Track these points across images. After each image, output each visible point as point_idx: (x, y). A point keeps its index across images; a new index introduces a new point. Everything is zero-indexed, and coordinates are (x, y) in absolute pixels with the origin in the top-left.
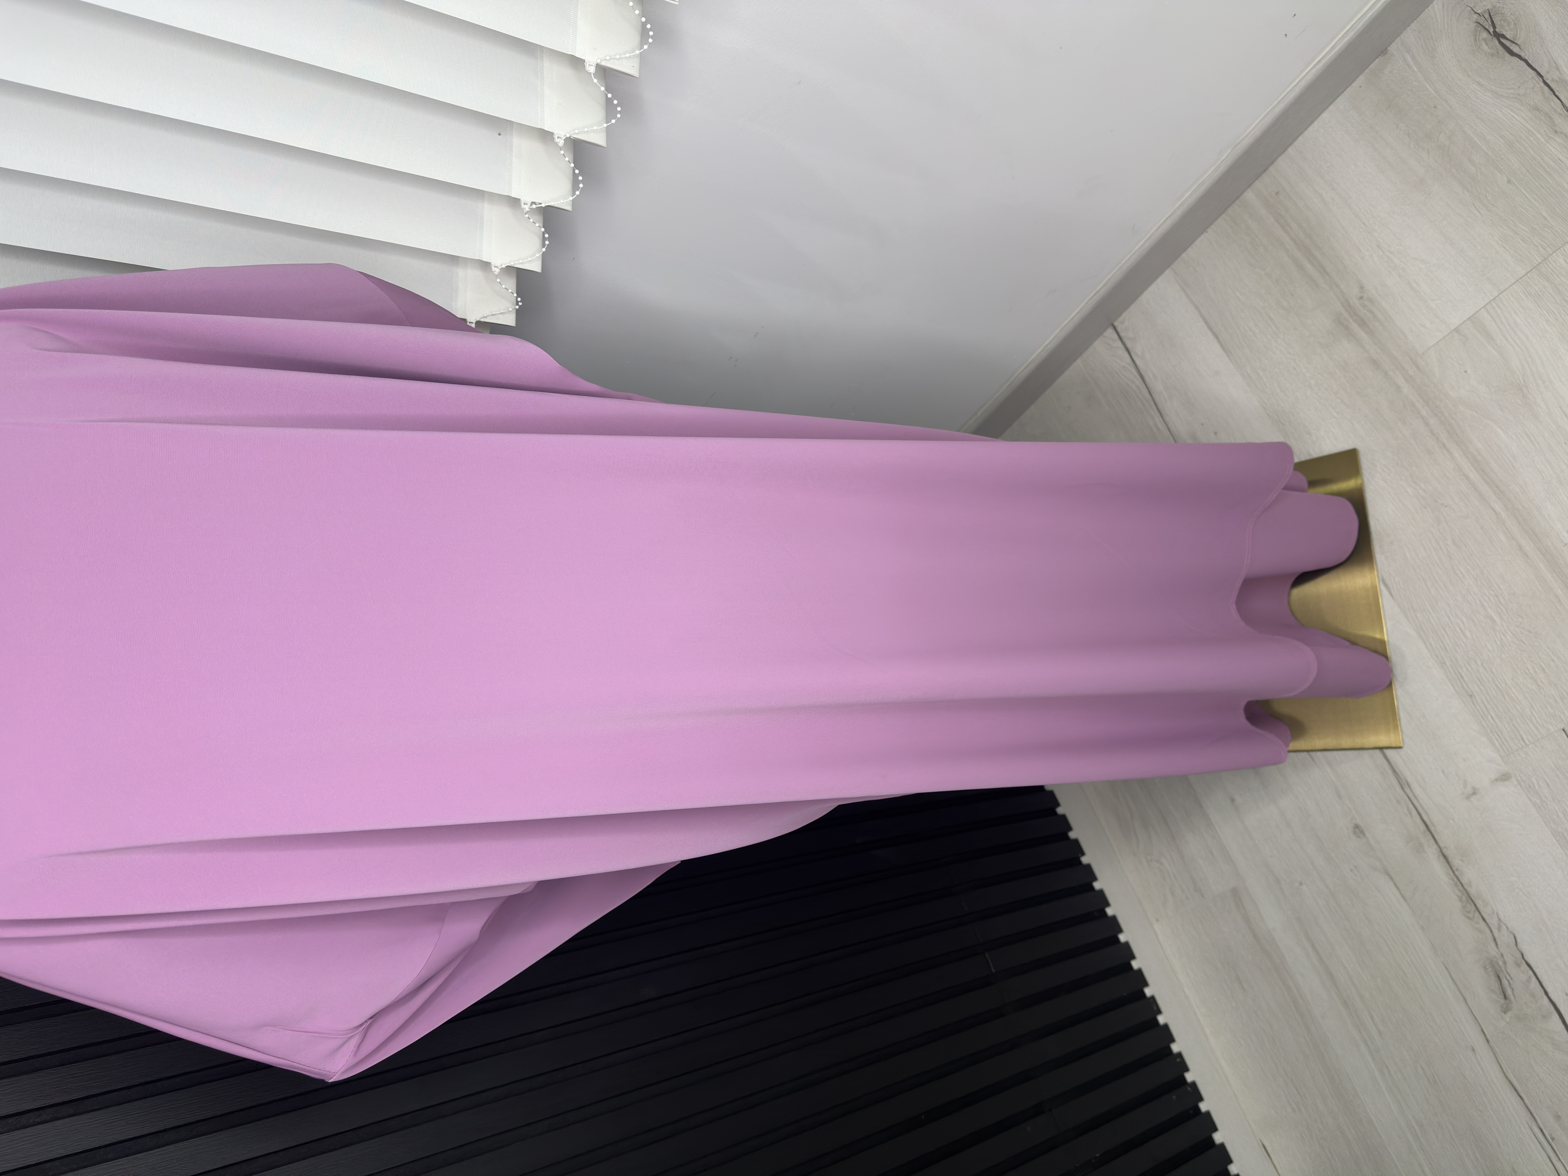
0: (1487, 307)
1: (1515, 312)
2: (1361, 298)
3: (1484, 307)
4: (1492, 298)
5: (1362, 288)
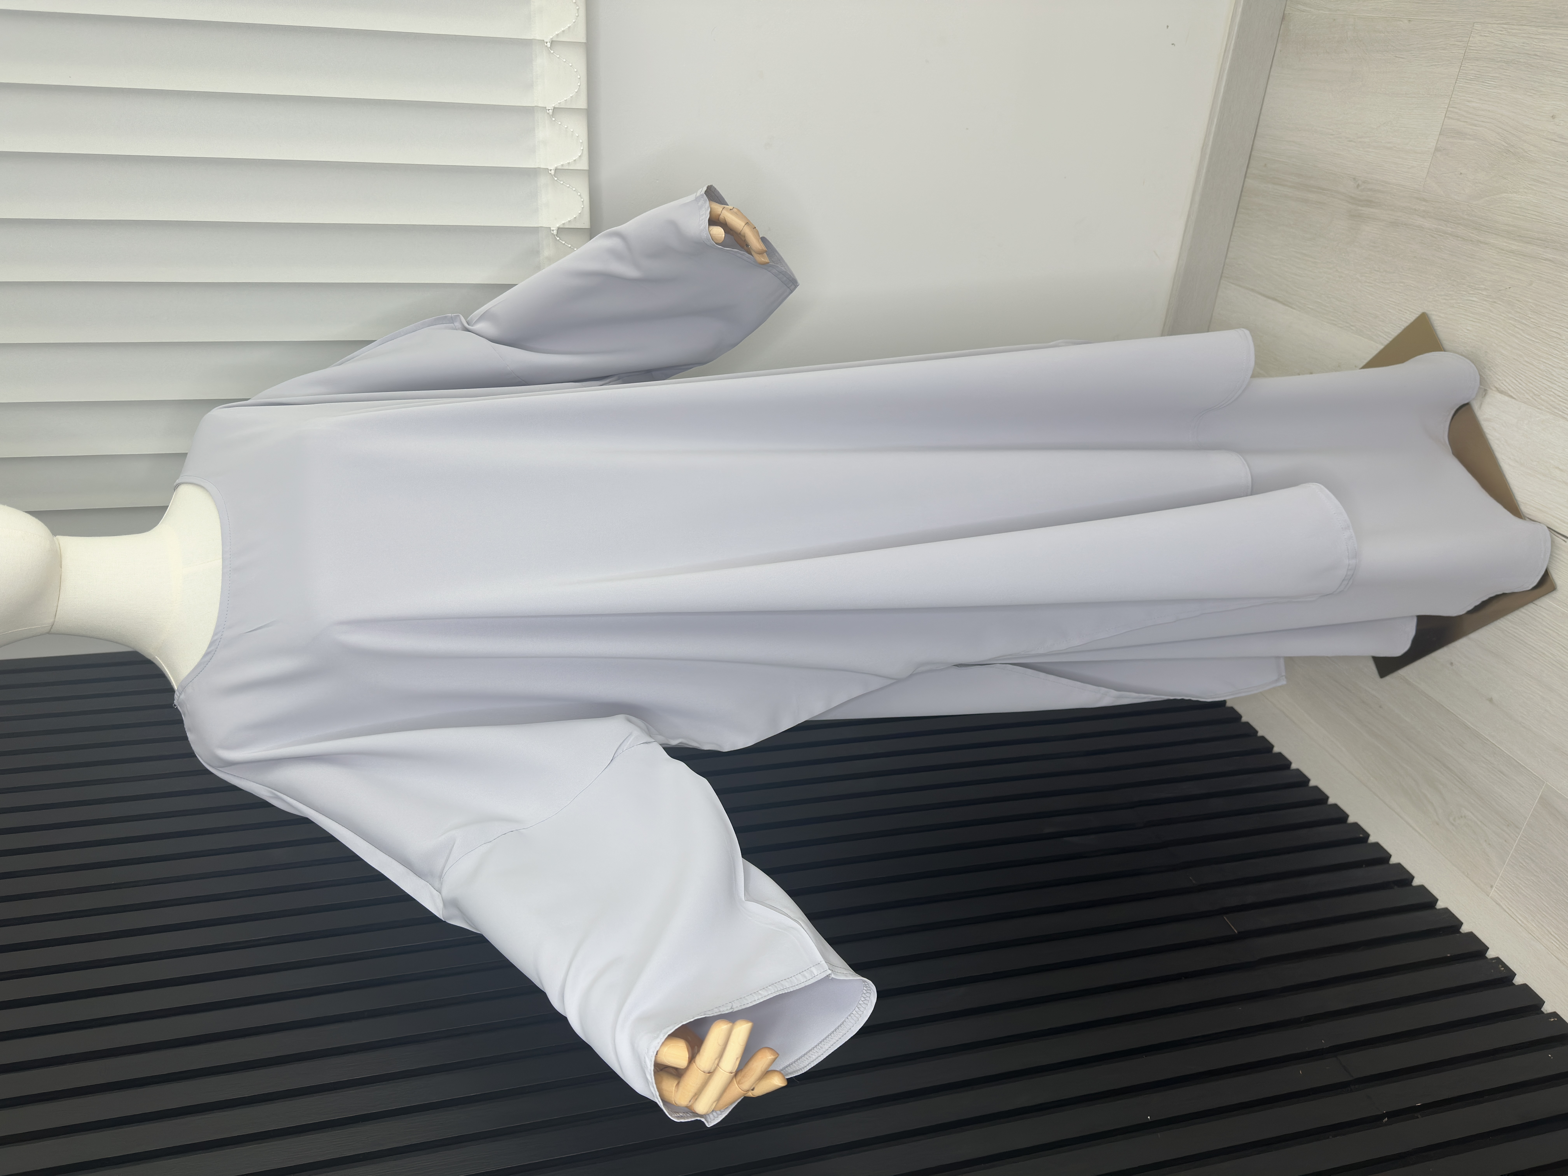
0: (1446, 115)
1: (1469, 101)
2: (1358, 186)
3: (1445, 117)
4: (1446, 107)
5: (1354, 179)
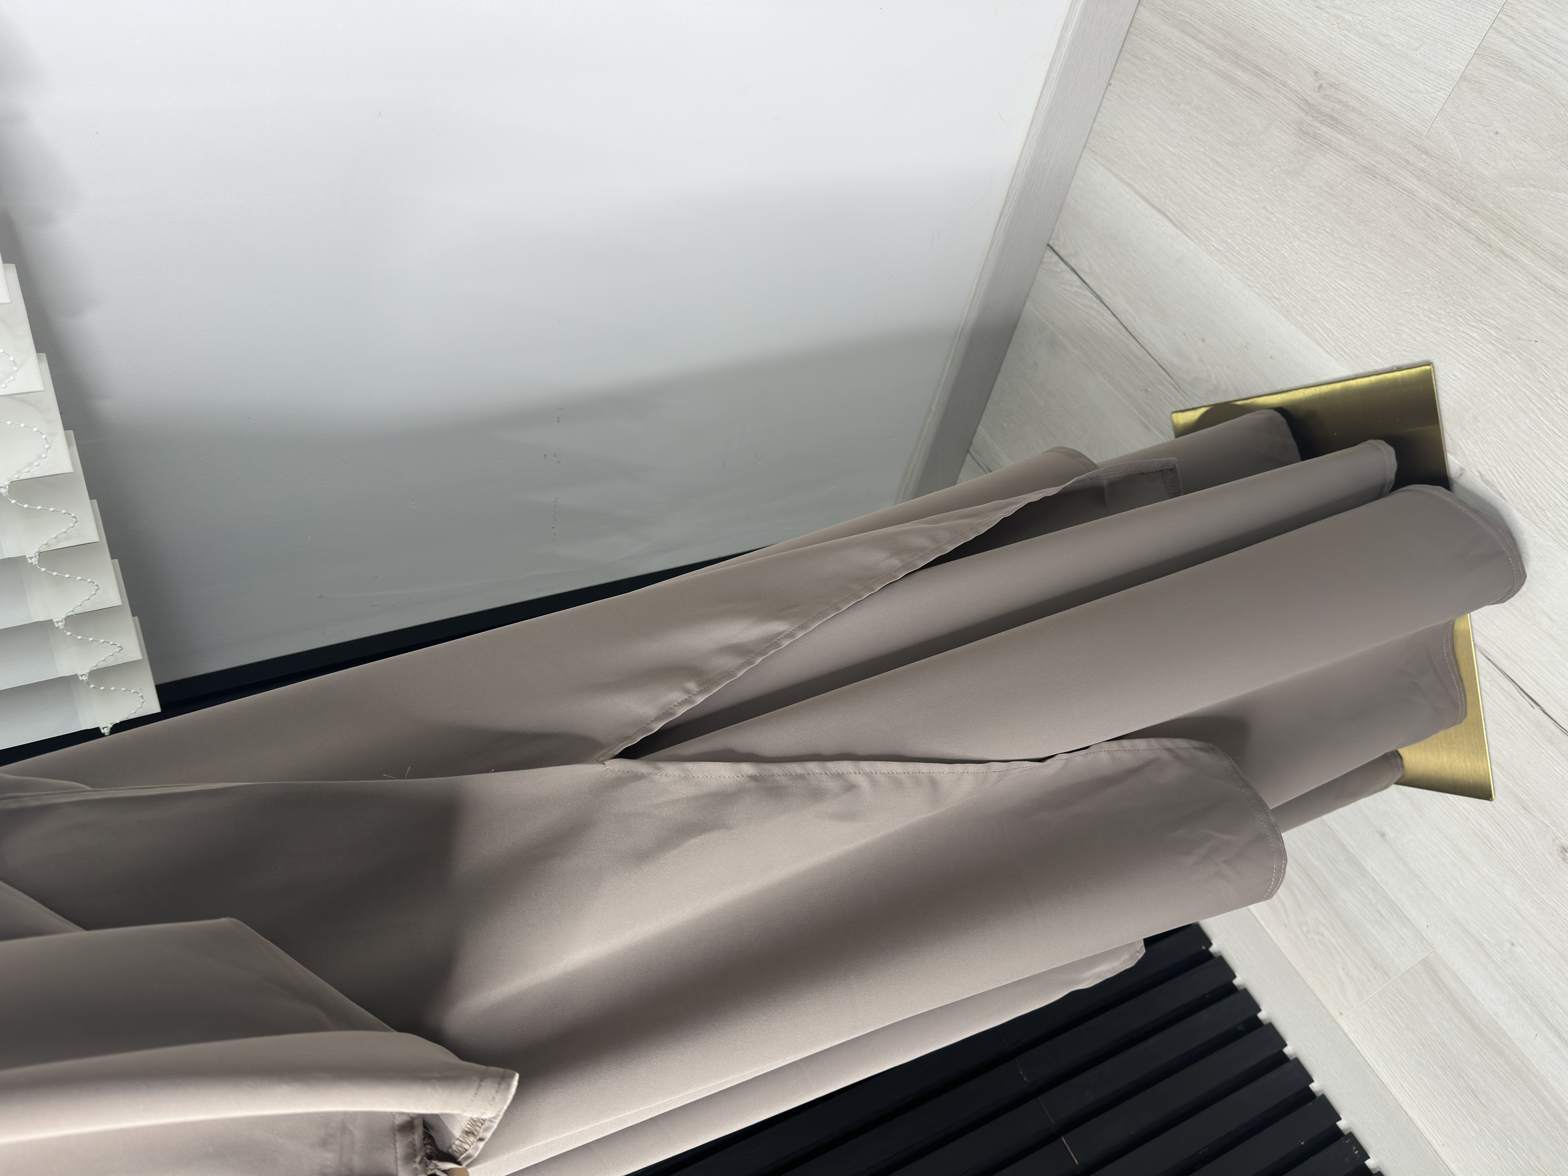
1: (1539, 15)
3: (1491, 27)
4: (1498, 10)
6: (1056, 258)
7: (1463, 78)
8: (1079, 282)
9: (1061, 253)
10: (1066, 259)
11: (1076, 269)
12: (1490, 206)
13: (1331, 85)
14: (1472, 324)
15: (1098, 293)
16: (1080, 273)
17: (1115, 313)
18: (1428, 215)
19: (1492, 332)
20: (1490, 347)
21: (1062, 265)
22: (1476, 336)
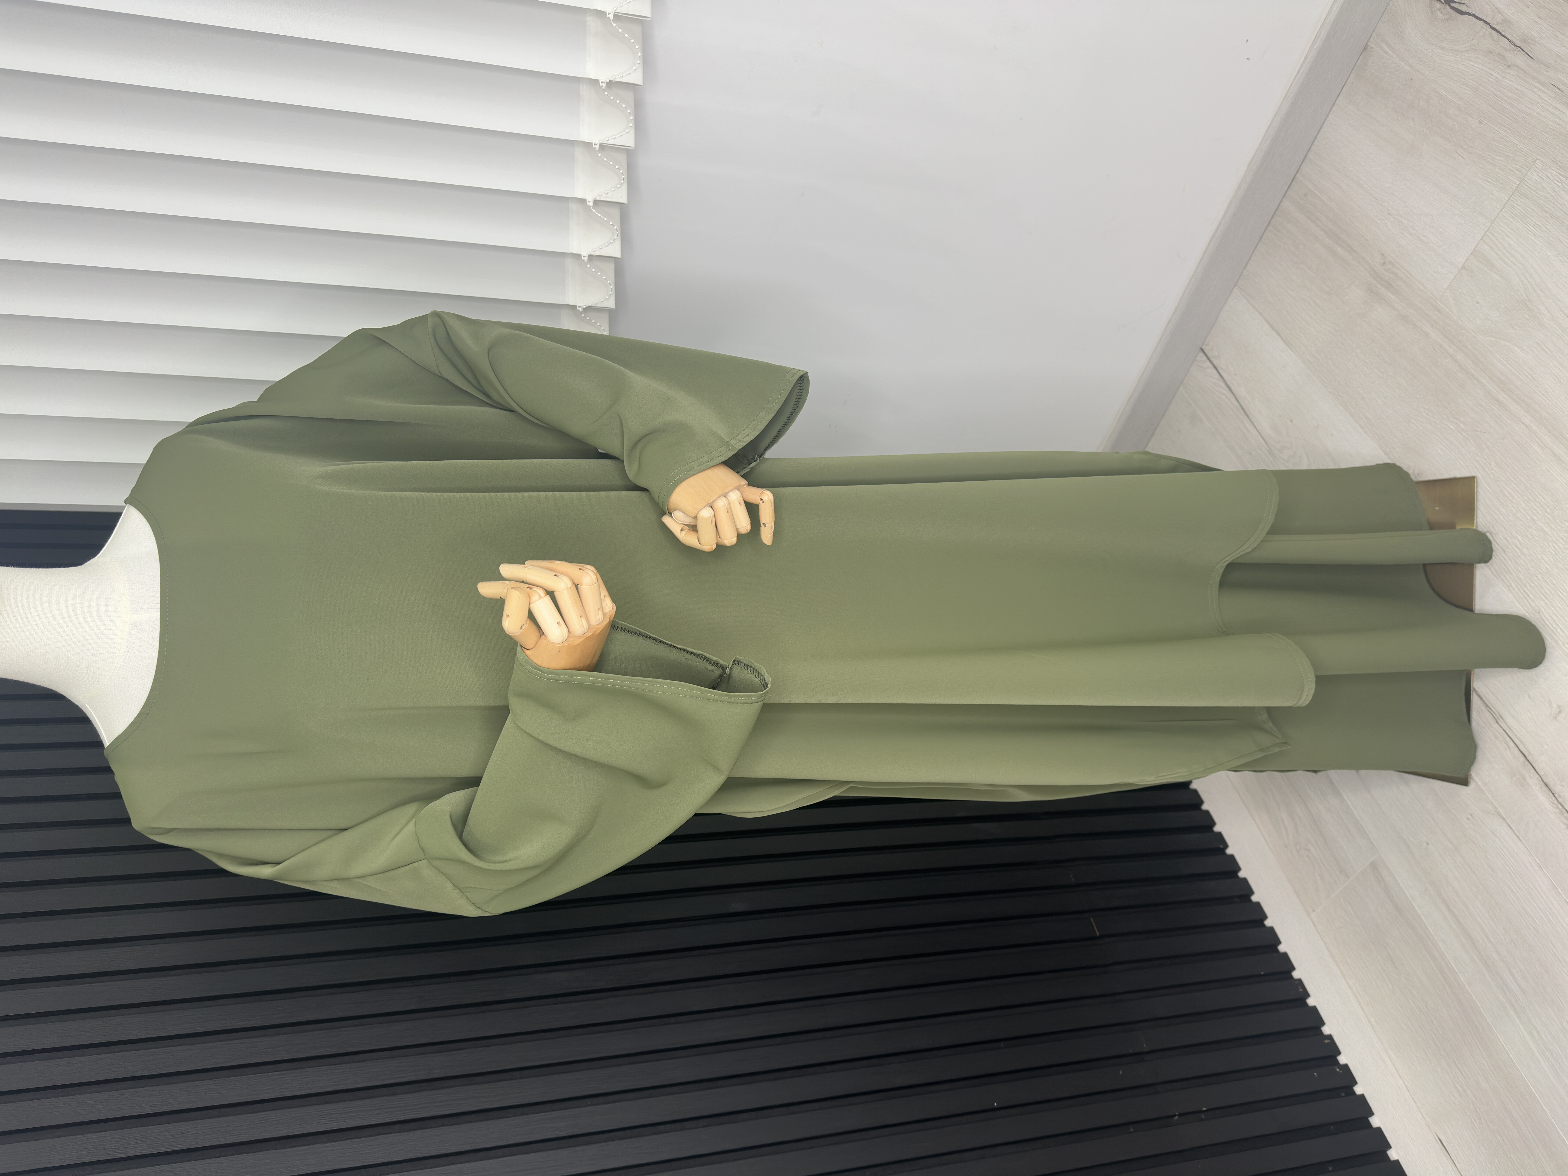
0: (1483, 238)
1: (1507, 236)
4: (1486, 229)
6: (1205, 358)
7: (1463, 267)
8: (1217, 376)
9: (1209, 355)
10: (1212, 359)
11: (1217, 366)
12: (1469, 347)
13: (1390, 262)
14: (1451, 419)
15: (1229, 384)
16: (1219, 369)
17: (1238, 398)
18: (1434, 348)
19: (1462, 426)
20: (1459, 435)
21: (1208, 363)
22: (1451, 427)
